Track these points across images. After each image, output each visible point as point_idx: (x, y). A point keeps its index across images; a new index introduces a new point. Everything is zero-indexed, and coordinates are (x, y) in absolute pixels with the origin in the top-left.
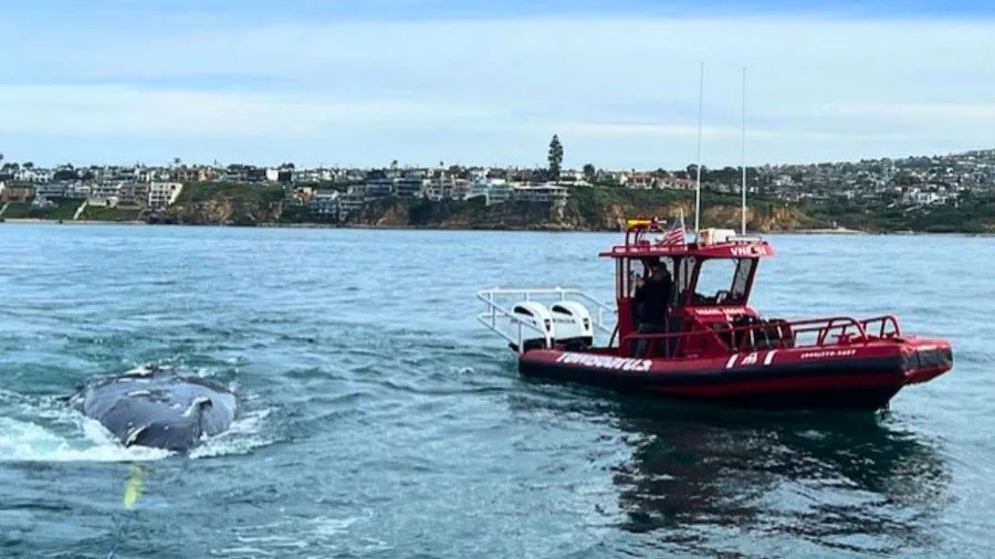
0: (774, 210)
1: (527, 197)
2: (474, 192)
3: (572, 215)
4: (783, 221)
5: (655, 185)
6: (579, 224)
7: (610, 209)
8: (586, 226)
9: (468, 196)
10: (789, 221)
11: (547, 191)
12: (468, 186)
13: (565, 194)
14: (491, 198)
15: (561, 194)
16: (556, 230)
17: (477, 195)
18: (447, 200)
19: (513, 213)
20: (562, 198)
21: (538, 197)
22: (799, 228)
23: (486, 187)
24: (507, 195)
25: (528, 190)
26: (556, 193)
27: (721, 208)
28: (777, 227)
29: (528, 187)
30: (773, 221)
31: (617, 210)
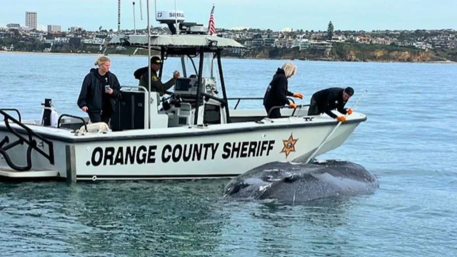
0: (420, 53)
1: (316, 47)
2: (295, 44)
3: (333, 54)
4: (424, 58)
5: (371, 42)
6: (336, 58)
7: (349, 52)
8: (339, 59)
9: (293, 46)
10: (426, 58)
11: (323, 44)
12: (293, 42)
13: (331, 46)
14: (302, 47)
15: (329, 46)
16: (325, 60)
17: (296, 46)
18: (285, 48)
19: (310, 54)
20: (329, 48)
21: (320, 47)
22: (430, 61)
23: (299, 42)
24: (308, 46)
25: (316, 44)
26: (327, 46)
27: (397, 52)
28: (420, 60)
29: (316, 43)
30: (419, 57)
31: (352, 53)
